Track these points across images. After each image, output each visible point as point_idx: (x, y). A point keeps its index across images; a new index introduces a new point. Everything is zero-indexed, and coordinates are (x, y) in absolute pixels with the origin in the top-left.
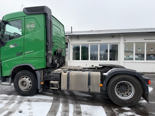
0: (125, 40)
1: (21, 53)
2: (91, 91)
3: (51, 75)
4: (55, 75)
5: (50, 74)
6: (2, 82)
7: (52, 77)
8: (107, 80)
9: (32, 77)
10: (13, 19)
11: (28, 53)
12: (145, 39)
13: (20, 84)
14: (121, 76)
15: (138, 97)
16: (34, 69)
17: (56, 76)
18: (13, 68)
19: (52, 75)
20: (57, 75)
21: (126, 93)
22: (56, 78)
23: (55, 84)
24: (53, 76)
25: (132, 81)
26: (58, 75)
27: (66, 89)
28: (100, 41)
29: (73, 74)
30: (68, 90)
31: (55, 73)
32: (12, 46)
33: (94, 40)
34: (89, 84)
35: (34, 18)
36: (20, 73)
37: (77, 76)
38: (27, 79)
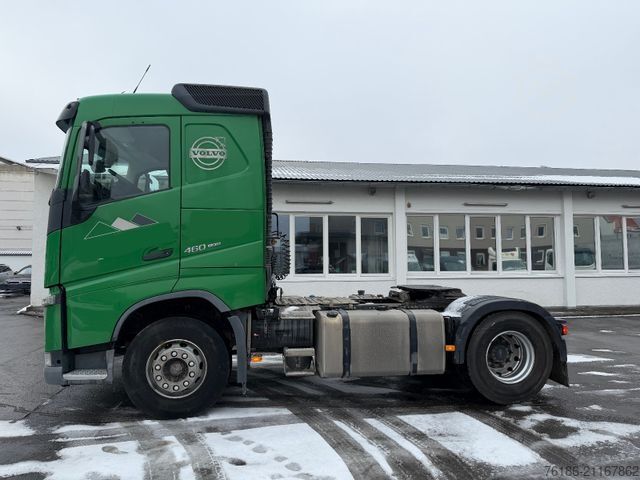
0: (409, 206)
1: (165, 251)
2: (419, 369)
3: (281, 327)
4: (295, 327)
5: (278, 324)
6: (65, 373)
7: (285, 335)
8: (465, 331)
9: (211, 341)
10: (128, 121)
11: (199, 253)
12: (466, 205)
13: (159, 373)
14: (503, 318)
15: (543, 372)
16: (223, 308)
17: (299, 330)
18: (129, 312)
19: (286, 328)
20: (302, 327)
21: (506, 366)
22: (298, 338)
23: (297, 357)
24: (288, 332)
25: (528, 330)
26: (307, 326)
27: (340, 370)
28: (330, 203)
29: (361, 321)
30: (344, 374)
31: (295, 322)
32: (122, 225)
33: (301, 199)
34: (414, 348)
35: (221, 126)
36: (154, 328)
37: (376, 327)
38: (189, 351)
